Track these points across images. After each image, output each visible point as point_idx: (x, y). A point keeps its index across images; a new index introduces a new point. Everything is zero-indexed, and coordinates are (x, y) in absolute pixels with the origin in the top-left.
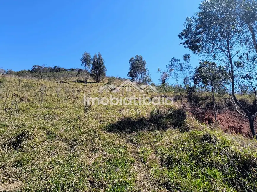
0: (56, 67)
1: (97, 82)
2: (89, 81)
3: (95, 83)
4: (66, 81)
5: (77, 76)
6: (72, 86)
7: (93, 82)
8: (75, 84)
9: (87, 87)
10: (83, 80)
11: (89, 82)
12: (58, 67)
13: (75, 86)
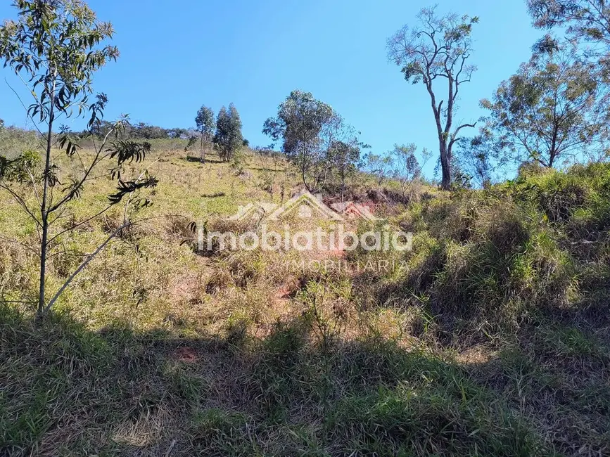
0: (143, 124)
1: (224, 161)
2: (210, 158)
3: (220, 162)
4: (168, 158)
5: (186, 149)
6: (178, 168)
7: (218, 160)
8: (182, 164)
9: (204, 171)
10: (198, 156)
11: (209, 161)
12: (146, 125)
13: (183, 168)
